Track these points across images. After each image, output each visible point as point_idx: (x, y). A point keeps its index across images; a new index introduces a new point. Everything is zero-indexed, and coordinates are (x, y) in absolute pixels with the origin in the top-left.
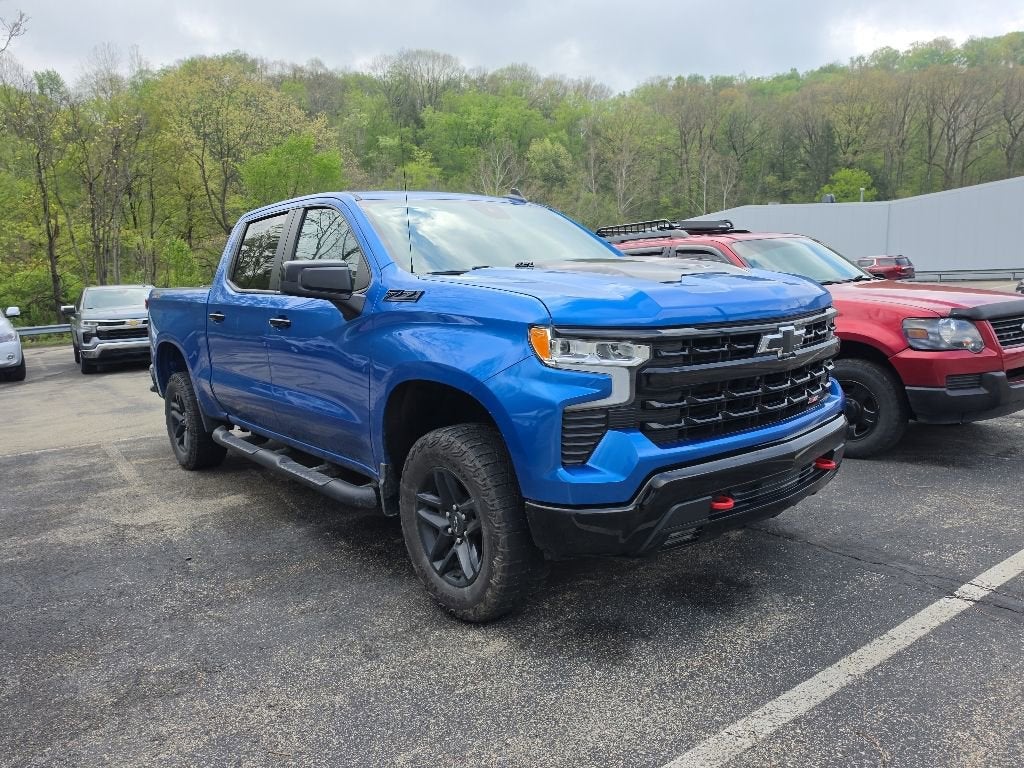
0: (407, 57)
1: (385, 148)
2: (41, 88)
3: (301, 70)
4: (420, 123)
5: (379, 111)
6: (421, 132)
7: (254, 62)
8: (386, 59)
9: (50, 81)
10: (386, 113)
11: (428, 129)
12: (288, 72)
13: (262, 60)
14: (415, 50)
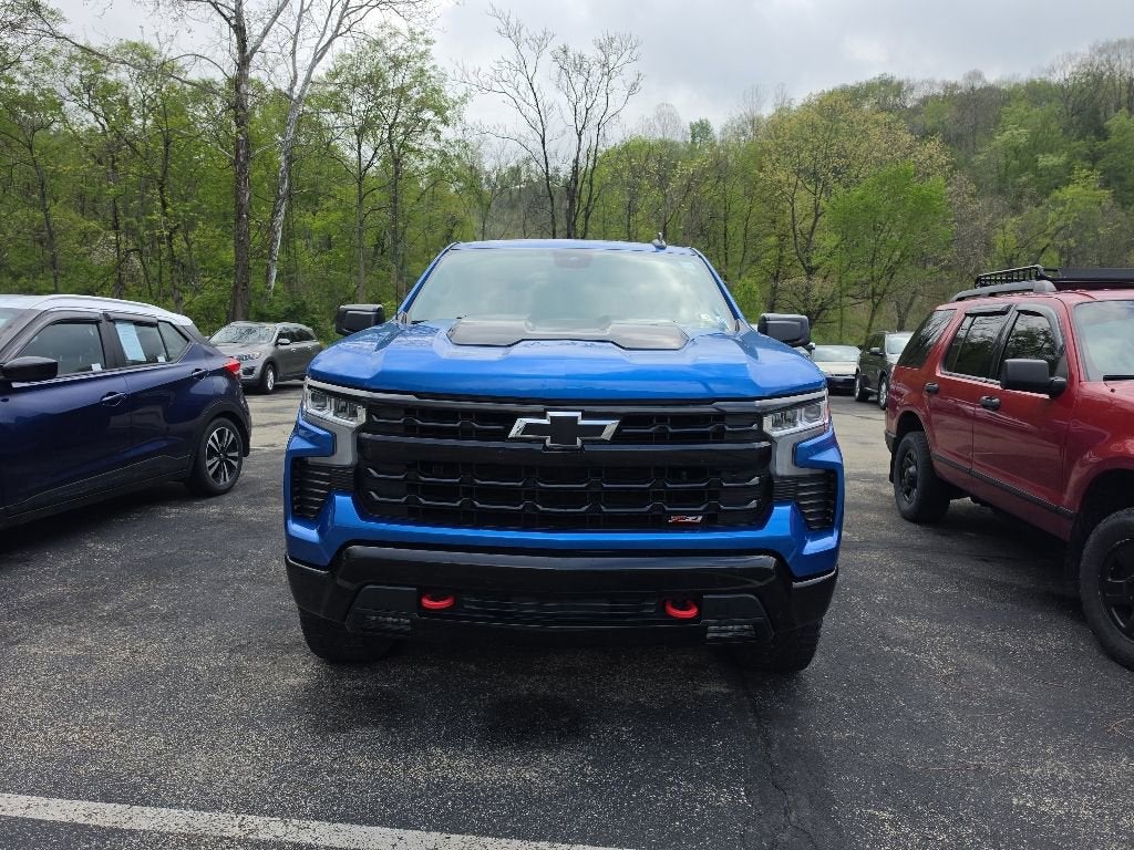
0: (1101, 51)
1: (1046, 168)
2: (693, 137)
3: (955, 86)
4: (1102, 133)
5: (1045, 124)
6: (1101, 145)
7: (900, 84)
8: (1071, 58)
9: (701, 129)
10: (1054, 126)
11: (1113, 140)
12: (939, 91)
13: (908, 81)
14: (1115, 40)
